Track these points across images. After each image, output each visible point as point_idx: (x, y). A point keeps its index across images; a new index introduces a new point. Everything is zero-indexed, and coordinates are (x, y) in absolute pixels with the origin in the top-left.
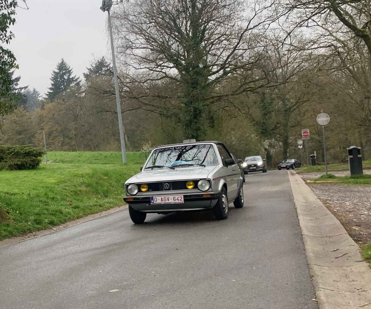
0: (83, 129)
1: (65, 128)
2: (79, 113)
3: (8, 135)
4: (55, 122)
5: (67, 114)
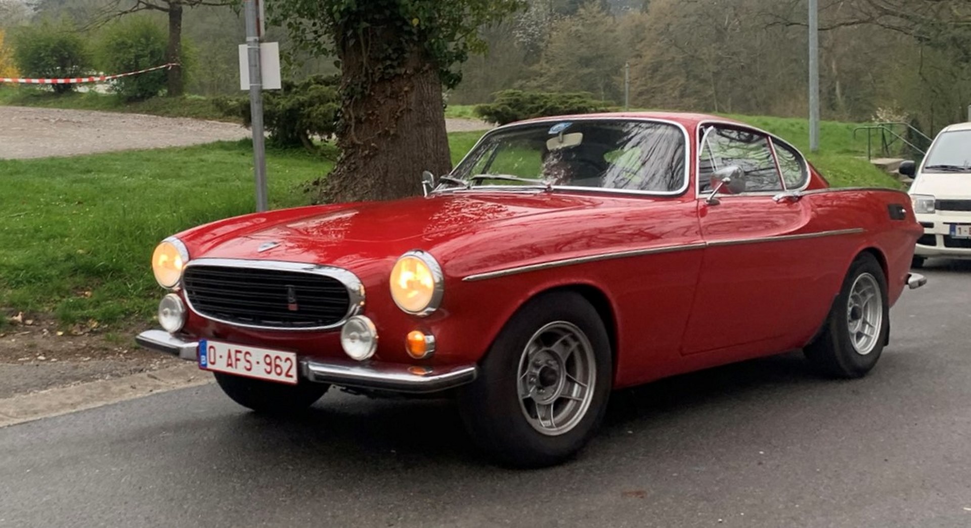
0: (735, 62)
1: (693, 57)
2: (729, 23)
3: (560, 65)
4: (671, 41)
5: (701, 25)
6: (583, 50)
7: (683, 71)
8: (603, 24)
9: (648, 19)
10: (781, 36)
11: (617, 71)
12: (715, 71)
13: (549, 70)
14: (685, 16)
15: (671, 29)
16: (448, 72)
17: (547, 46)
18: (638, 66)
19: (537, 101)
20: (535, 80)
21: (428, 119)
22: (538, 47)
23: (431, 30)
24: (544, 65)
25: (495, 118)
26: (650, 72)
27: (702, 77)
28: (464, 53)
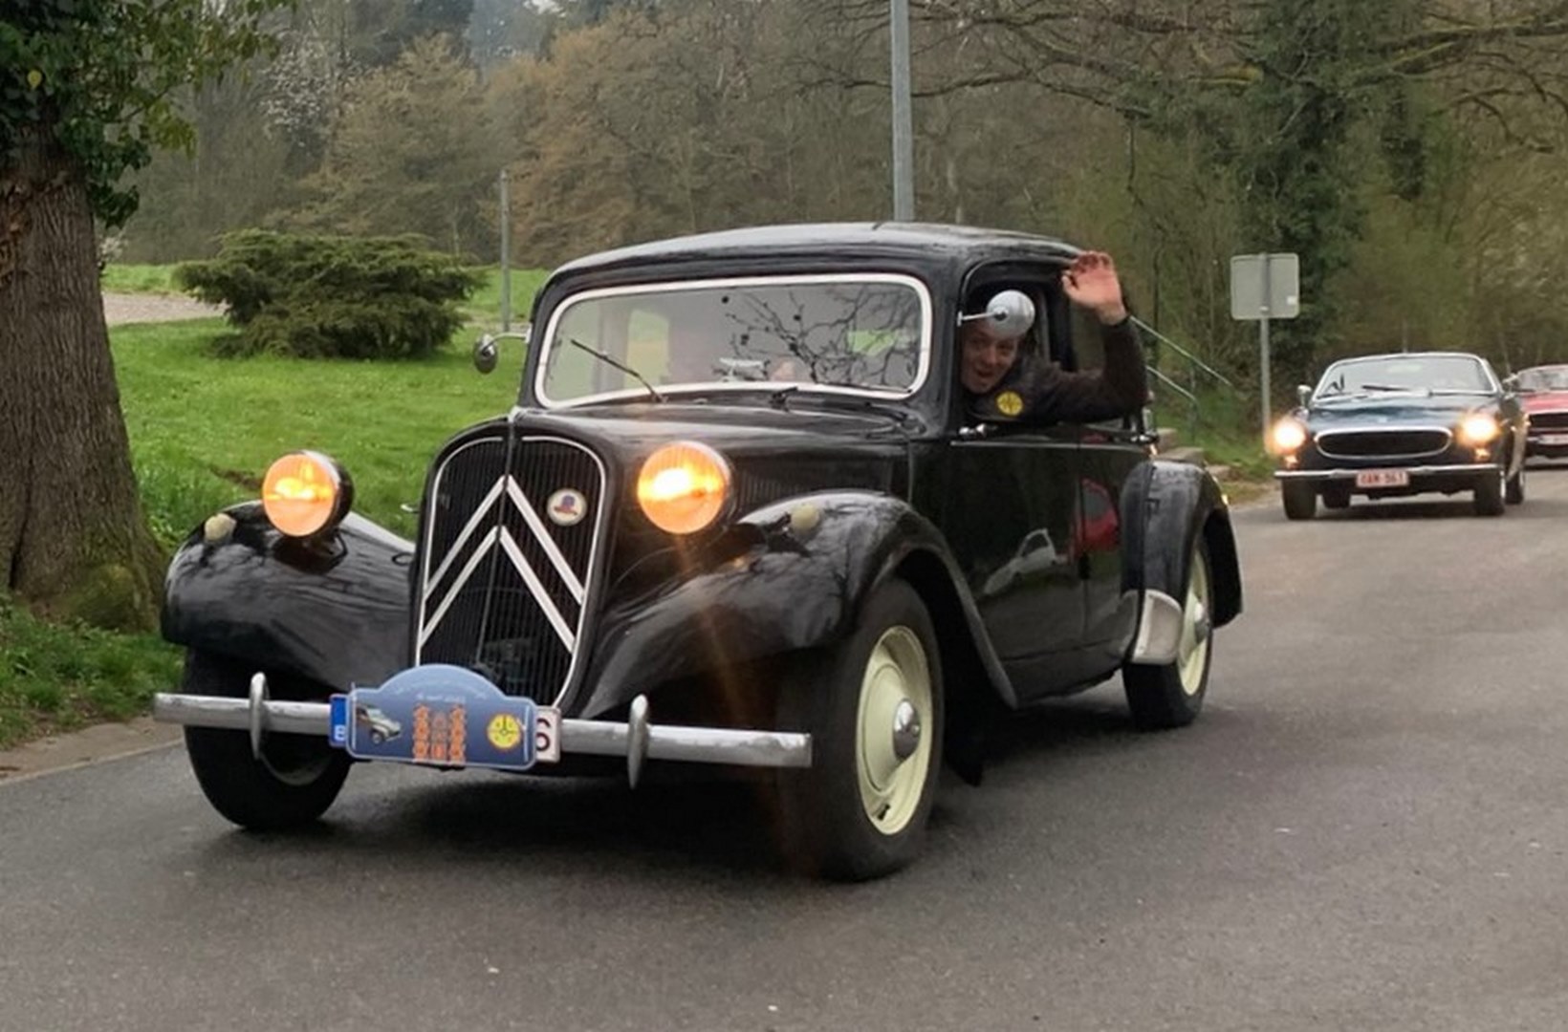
0: (738, 167)
1: (648, 156)
2: (725, 83)
3: (363, 177)
4: (601, 121)
5: (665, 88)
6: (414, 142)
7: (628, 187)
8: (455, 84)
9: (551, 75)
10: (837, 111)
11: (486, 188)
12: (698, 186)
13: (342, 189)
14: (630, 69)
15: (600, 98)
16: (106, 190)
17: (334, 135)
18: (533, 178)
19: (310, 255)
20: (310, 208)
21: (65, 294)
22: (317, 135)
23: (68, 97)
24: (329, 175)
25: (219, 291)
26: (555, 190)
27: (670, 202)
28: (144, 149)
